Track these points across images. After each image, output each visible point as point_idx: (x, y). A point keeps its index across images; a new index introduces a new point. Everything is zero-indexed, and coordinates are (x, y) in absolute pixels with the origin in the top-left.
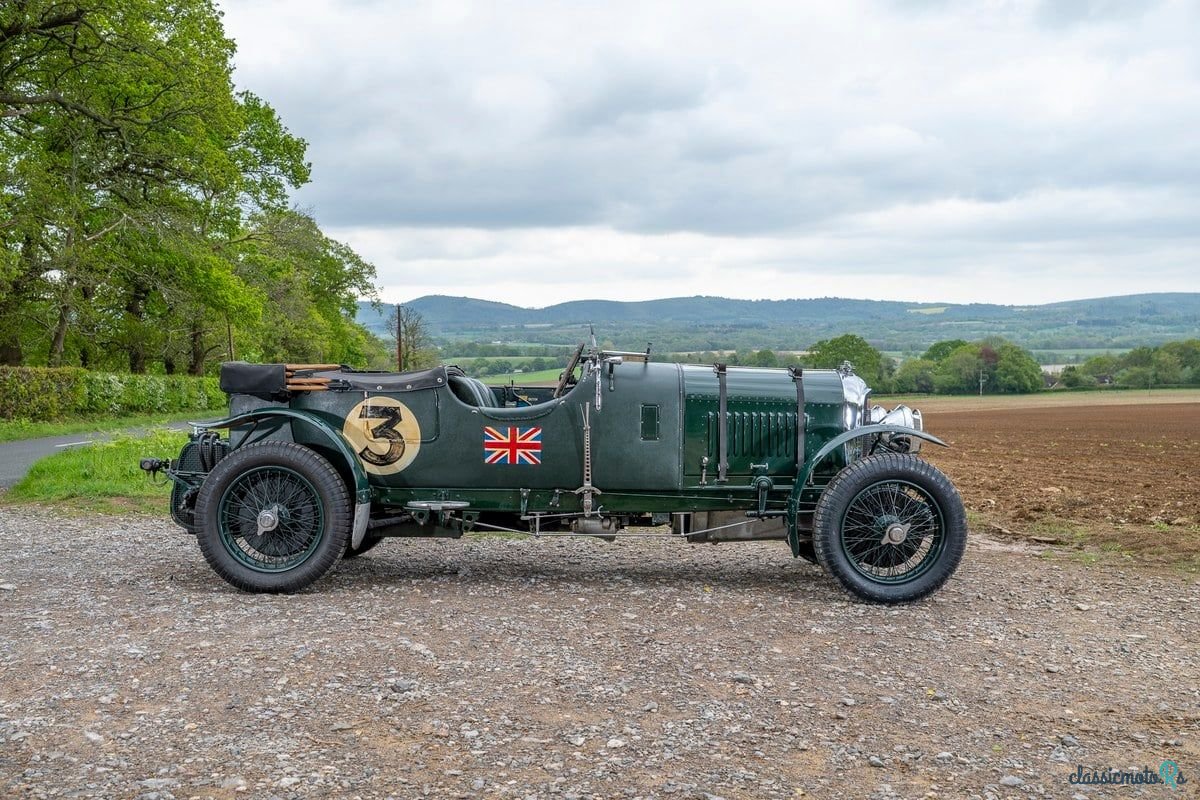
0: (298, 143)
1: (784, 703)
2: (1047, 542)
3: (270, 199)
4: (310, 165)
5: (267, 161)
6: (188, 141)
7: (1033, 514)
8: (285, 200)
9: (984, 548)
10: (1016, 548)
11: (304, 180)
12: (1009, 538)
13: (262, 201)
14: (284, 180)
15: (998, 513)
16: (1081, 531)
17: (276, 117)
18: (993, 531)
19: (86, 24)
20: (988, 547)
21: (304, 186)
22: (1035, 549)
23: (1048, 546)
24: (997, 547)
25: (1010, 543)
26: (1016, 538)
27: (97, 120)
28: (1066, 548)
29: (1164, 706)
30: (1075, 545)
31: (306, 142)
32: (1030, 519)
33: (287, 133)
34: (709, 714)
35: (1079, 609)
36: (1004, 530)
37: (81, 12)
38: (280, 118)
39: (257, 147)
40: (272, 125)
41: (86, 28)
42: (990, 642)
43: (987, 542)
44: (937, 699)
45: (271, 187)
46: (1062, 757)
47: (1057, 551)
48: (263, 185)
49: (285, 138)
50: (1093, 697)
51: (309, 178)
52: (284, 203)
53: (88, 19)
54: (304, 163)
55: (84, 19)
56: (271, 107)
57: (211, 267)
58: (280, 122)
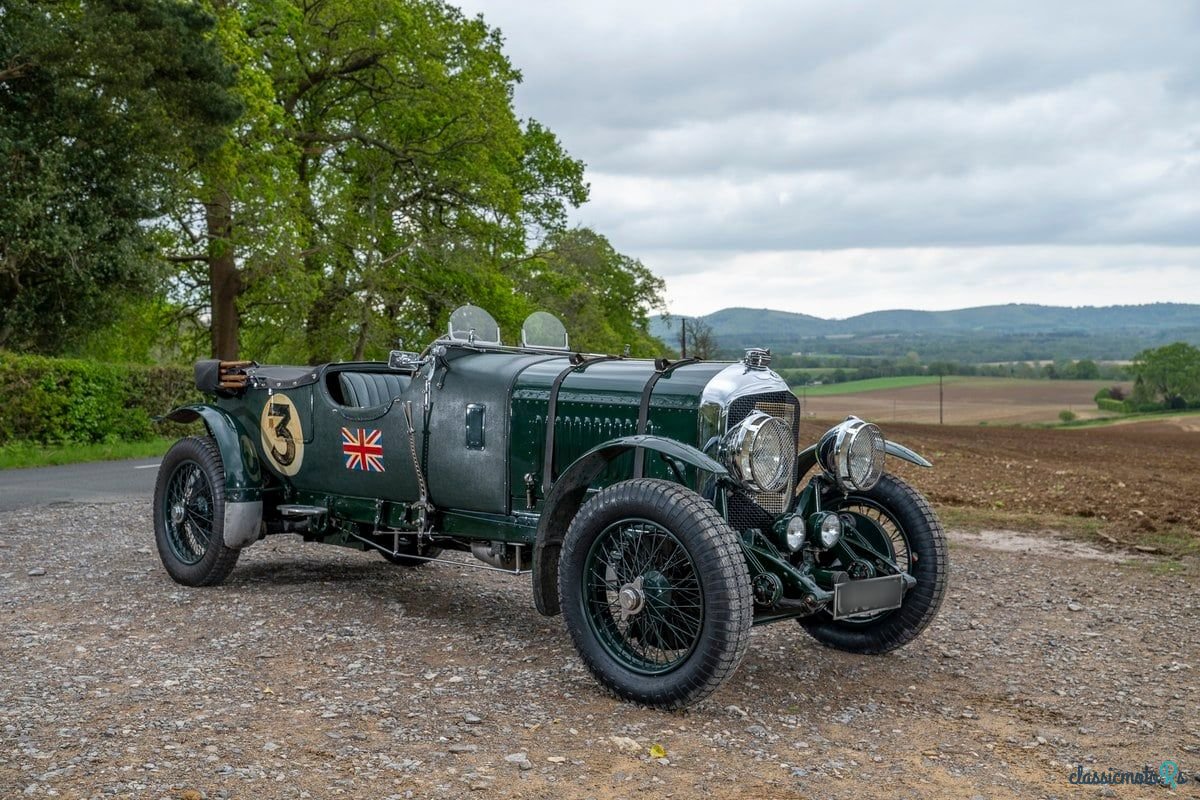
0: (576, 165)
2: (1148, 552)
3: (551, 219)
4: (588, 185)
5: (548, 181)
6: (474, 166)
8: (565, 219)
9: (1076, 555)
10: (1110, 556)
11: (583, 200)
12: (1112, 547)
13: (544, 221)
14: (565, 201)
17: (556, 141)
18: (1101, 540)
19: (382, 66)
20: (1082, 555)
21: (582, 205)
22: (1128, 559)
23: (1145, 556)
26: (1119, 547)
27: (392, 152)
28: (1164, 558)
30: (1177, 556)
31: (584, 163)
33: (567, 156)
36: (1113, 539)
37: (376, 57)
38: (560, 142)
39: (540, 170)
40: (553, 148)
41: (382, 70)
43: (1086, 550)
45: (553, 208)
47: (1150, 560)
48: (546, 205)
49: (565, 161)
51: (588, 198)
52: (563, 222)
53: (383, 61)
54: (583, 183)
55: (379, 62)
56: (552, 131)
57: (494, 286)
58: (560, 145)
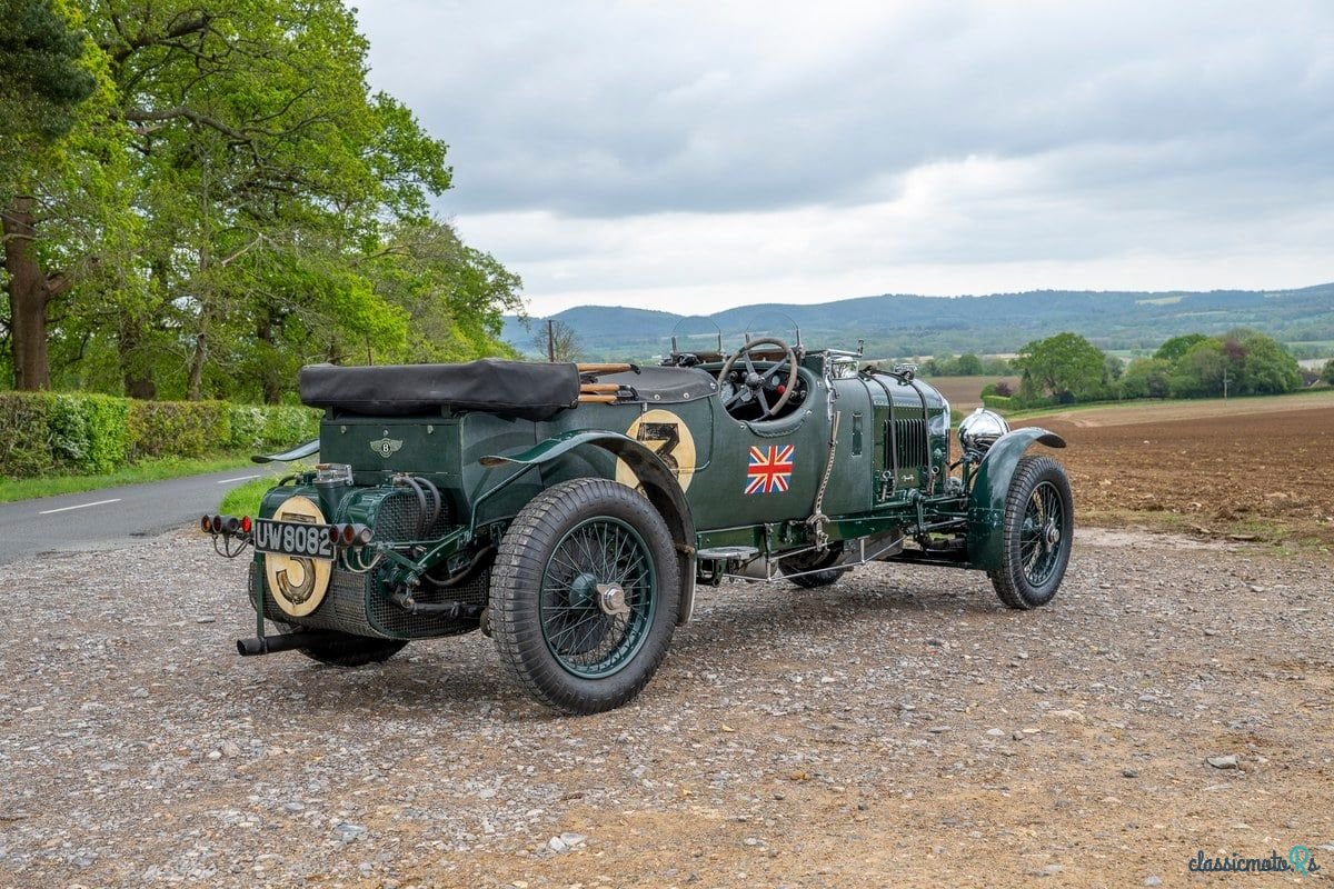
0: (437, 146)
1: (967, 657)
2: (1245, 540)
3: (409, 209)
4: (451, 169)
5: (405, 167)
6: (321, 149)
7: (1238, 515)
8: (426, 209)
9: (1180, 547)
10: (1212, 546)
11: (446, 186)
12: (1209, 537)
13: (401, 212)
14: (424, 187)
15: (1201, 515)
16: (1282, 529)
17: (413, 118)
18: (1193, 531)
19: (213, 30)
20: (1186, 546)
21: (445, 193)
22: (1232, 547)
23: (1246, 544)
24: (1194, 545)
25: (1207, 542)
26: (1215, 537)
27: (226, 133)
28: (1265, 544)
29: (1301, 655)
30: (1275, 541)
31: (446, 144)
32: (1233, 519)
33: (426, 135)
34: (904, 664)
35: (1253, 591)
36: (1203, 530)
37: (207, 19)
38: (417, 119)
39: (394, 152)
40: (409, 128)
41: (214, 35)
42: (1160, 615)
43: (1185, 541)
44: (1099, 653)
45: (411, 196)
46: (1198, 687)
47: (1254, 547)
48: (402, 193)
49: (423, 142)
50: (1239, 651)
51: (451, 183)
52: (424, 213)
53: (215, 25)
54: (445, 167)
55: (211, 26)
56: (408, 108)
57: (350, 287)
58: (418, 124)
